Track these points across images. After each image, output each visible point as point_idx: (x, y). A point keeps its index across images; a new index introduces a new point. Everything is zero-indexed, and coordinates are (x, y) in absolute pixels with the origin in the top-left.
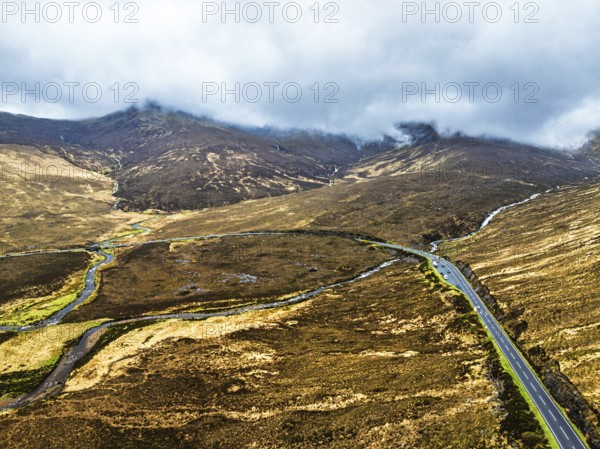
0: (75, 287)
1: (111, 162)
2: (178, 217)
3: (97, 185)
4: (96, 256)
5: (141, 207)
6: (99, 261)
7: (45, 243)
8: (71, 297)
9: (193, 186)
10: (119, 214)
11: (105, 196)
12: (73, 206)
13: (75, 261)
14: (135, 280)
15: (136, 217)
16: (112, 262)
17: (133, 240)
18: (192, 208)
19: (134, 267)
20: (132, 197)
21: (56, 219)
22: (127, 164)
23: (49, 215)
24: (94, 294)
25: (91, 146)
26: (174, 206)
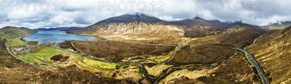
0: (170, 55)
1: (184, 28)
2: (194, 39)
3: (181, 32)
4: (177, 48)
5: (187, 37)
6: (177, 49)
7: (169, 44)
8: (169, 57)
9: (197, 33)
10: (184, 38)
11: (182, 34)
12: (177, 36)
13: (173, 48)
14: (181, 55)
15: (186, 39)
16: (179, 50)
17: (184, 44)
18: (197, 37)
19: (182, 51)
20: (186, 35)
21: (173, 38)
22: (187, 28)
23: (172, 37)
24: (173, 58)
25: (182, 25)
26: (193, 37)
